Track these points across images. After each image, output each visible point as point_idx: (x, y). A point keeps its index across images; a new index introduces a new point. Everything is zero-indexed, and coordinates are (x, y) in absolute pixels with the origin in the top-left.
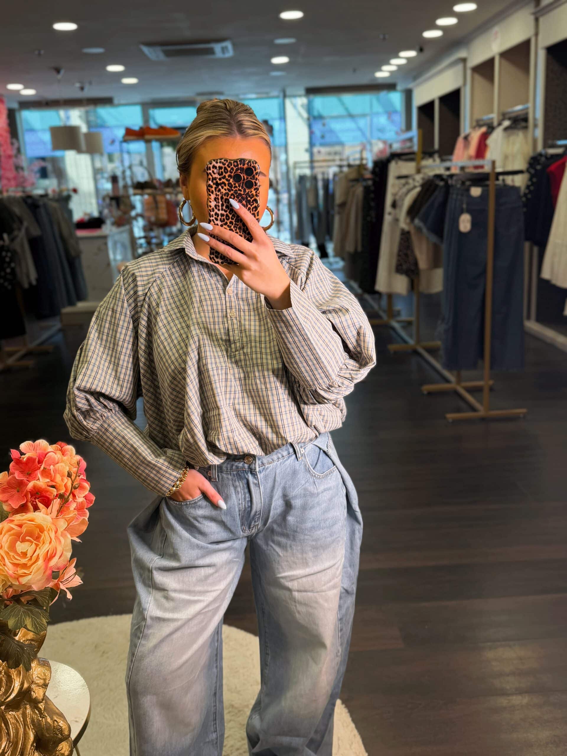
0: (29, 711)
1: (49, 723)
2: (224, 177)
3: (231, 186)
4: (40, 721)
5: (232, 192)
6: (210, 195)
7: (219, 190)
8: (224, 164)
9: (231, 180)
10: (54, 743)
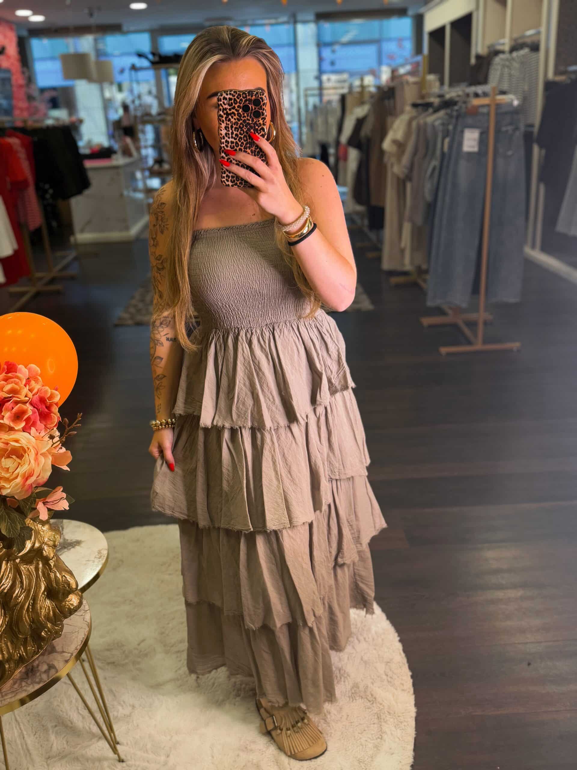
0: (41, 566)
1: (57, 576)
2: (234, 107)
3: (240, 116)
4: (49, 574)
5: (241, 121)
6: (221, 124)
7: (229, 120)
8: (234, 96)
9: (241, 111)
10: (63, 594)
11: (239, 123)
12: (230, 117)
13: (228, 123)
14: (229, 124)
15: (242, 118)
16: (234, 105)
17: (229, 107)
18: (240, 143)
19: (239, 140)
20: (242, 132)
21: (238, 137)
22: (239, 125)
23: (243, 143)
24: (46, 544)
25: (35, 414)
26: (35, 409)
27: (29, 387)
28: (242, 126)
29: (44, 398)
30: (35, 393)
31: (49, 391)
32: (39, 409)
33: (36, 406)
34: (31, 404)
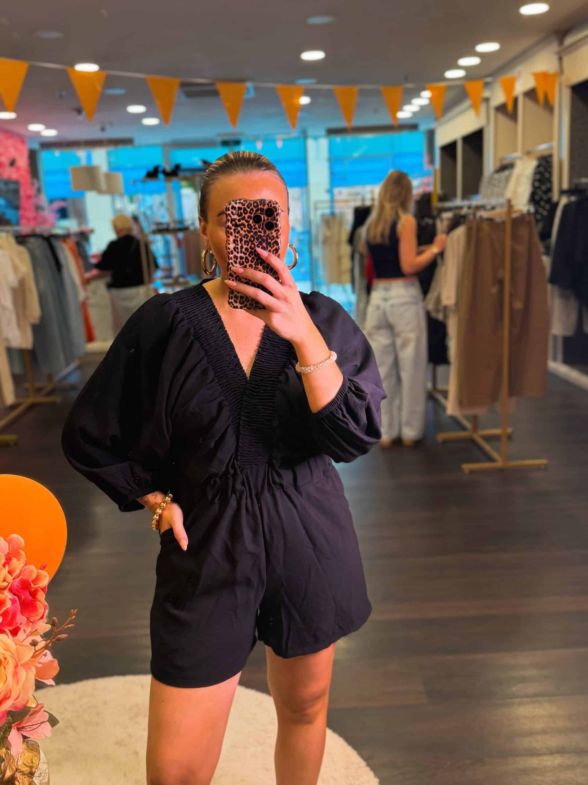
2: (244, 218)
3: (251, 228)
7: (238, 232)
8: (243, 205)
9: (251, 222)
11: (249, 235)
12: (239, 229)
13: (237, 235)
14: (238, 237)
15: (252, 230)
16: (243, 215)
17: (238, 218)
18: (250, 258)
19: (249, 255)
20: (253, 246)
21: (248, 252)
22: (249, 237)
23: (253, 258)
24: (20, 772)
25: (16, 604)
26: (16, 598)
27: (9, 567)
28: (252, 239)
29: (28, 581)
30: (16, 576)
31: (35, 570)
32: (21, 597)
33: (17, 593)
34: (11, 590)
